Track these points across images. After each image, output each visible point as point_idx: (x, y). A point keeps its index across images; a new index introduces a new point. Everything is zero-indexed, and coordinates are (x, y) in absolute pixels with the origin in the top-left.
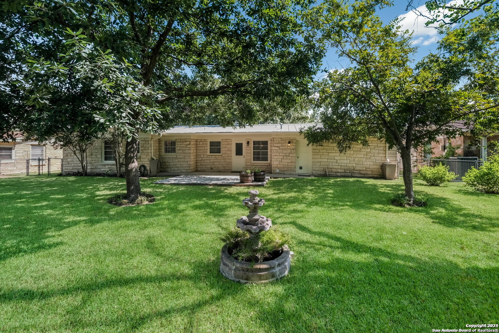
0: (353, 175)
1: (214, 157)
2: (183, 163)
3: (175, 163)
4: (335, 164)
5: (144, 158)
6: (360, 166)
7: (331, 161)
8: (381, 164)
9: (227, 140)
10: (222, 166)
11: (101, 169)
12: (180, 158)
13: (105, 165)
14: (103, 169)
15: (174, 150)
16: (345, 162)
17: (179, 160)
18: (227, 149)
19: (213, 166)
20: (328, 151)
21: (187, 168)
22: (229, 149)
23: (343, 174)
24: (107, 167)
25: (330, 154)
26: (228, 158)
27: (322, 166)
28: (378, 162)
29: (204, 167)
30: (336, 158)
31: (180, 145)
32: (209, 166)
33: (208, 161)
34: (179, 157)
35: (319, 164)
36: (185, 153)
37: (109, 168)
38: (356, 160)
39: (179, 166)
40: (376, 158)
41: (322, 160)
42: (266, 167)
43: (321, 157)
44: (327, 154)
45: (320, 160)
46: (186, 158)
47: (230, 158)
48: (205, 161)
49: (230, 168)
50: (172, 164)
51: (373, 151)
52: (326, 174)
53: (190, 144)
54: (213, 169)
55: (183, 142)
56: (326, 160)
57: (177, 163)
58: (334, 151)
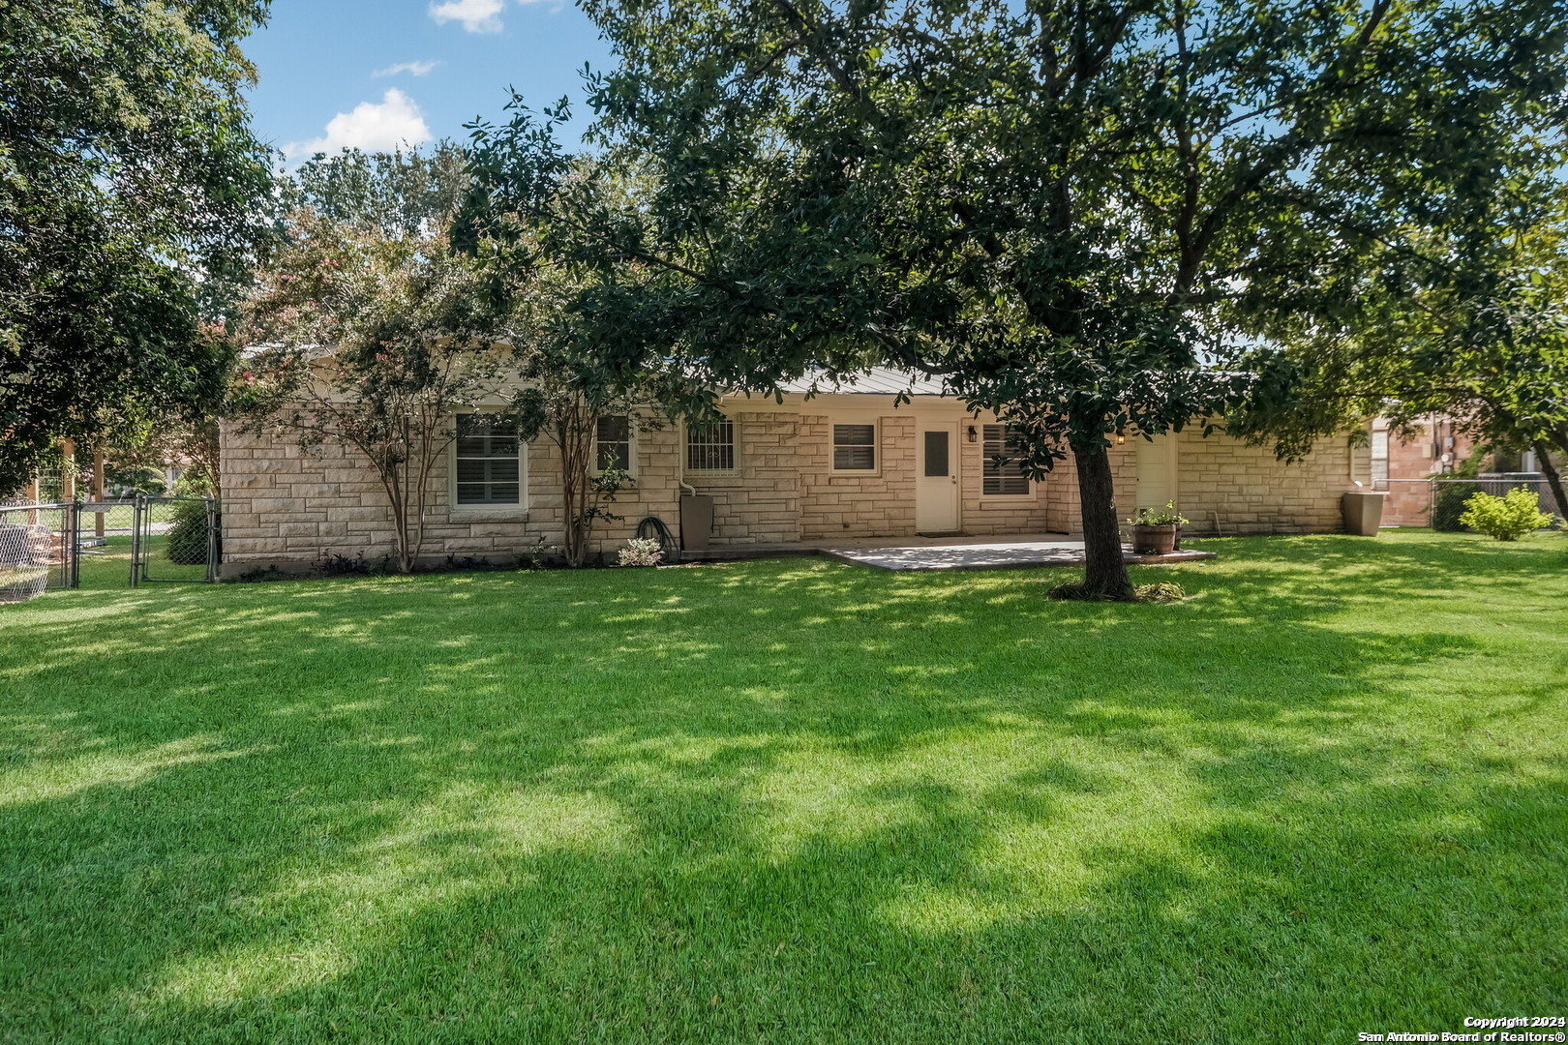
0: (1278, 529)
1: (855, 482)
2: (768, 508)
3: (735, 508)
4: (1236, 499)
5: (657, 490)
6: (1292, 502)
7: (1227, 488)
8: (1339, 495)
9: (903, 422)
10: (881, 516)
11: (449, 543)
12: (758, 489)
13: (467, 523)
14: (461, 542)
15: (726, 459)
16: (1260, 490)
17: (753, 495)
18: (899, 454)
19: (849, 518)
20: (1219, 460)
21: (787, 527)
22: (907, 452)
23: (1255, 527)
24: (476, 529)
25: (1225, 470)
26: (903, 485)
27: (1205, 506)
28: (1332, 488)
29: (819, 520)
30: (1240, 480)
31: (755, 439)
32: (837, 518)
33: (834, 500)
34: (750, 483)
35: (1196, 499)
36: (775, 469)
37: (489, 535)
38: (1284, 485)
39: (755, 518)
40: (1328, 478)
41: (1205, 487)
42: (1027, 513)
43: (1204, 478)
44: (1216, 467)
45: (1198, 487)
46: (780, 486)
47: (910, 485)
48: (823, 500)
49: (911, 522)
50: (726, 510)
51: (1323, 459)
52: (1214, 529)
53: (794, 435)
54: (853, 527)
55: (768, 425)
56: (1213, 488)
57: (746, 508)
58: (1234, 460)
